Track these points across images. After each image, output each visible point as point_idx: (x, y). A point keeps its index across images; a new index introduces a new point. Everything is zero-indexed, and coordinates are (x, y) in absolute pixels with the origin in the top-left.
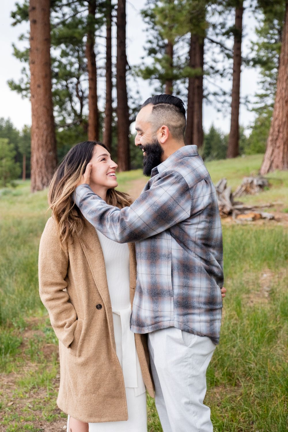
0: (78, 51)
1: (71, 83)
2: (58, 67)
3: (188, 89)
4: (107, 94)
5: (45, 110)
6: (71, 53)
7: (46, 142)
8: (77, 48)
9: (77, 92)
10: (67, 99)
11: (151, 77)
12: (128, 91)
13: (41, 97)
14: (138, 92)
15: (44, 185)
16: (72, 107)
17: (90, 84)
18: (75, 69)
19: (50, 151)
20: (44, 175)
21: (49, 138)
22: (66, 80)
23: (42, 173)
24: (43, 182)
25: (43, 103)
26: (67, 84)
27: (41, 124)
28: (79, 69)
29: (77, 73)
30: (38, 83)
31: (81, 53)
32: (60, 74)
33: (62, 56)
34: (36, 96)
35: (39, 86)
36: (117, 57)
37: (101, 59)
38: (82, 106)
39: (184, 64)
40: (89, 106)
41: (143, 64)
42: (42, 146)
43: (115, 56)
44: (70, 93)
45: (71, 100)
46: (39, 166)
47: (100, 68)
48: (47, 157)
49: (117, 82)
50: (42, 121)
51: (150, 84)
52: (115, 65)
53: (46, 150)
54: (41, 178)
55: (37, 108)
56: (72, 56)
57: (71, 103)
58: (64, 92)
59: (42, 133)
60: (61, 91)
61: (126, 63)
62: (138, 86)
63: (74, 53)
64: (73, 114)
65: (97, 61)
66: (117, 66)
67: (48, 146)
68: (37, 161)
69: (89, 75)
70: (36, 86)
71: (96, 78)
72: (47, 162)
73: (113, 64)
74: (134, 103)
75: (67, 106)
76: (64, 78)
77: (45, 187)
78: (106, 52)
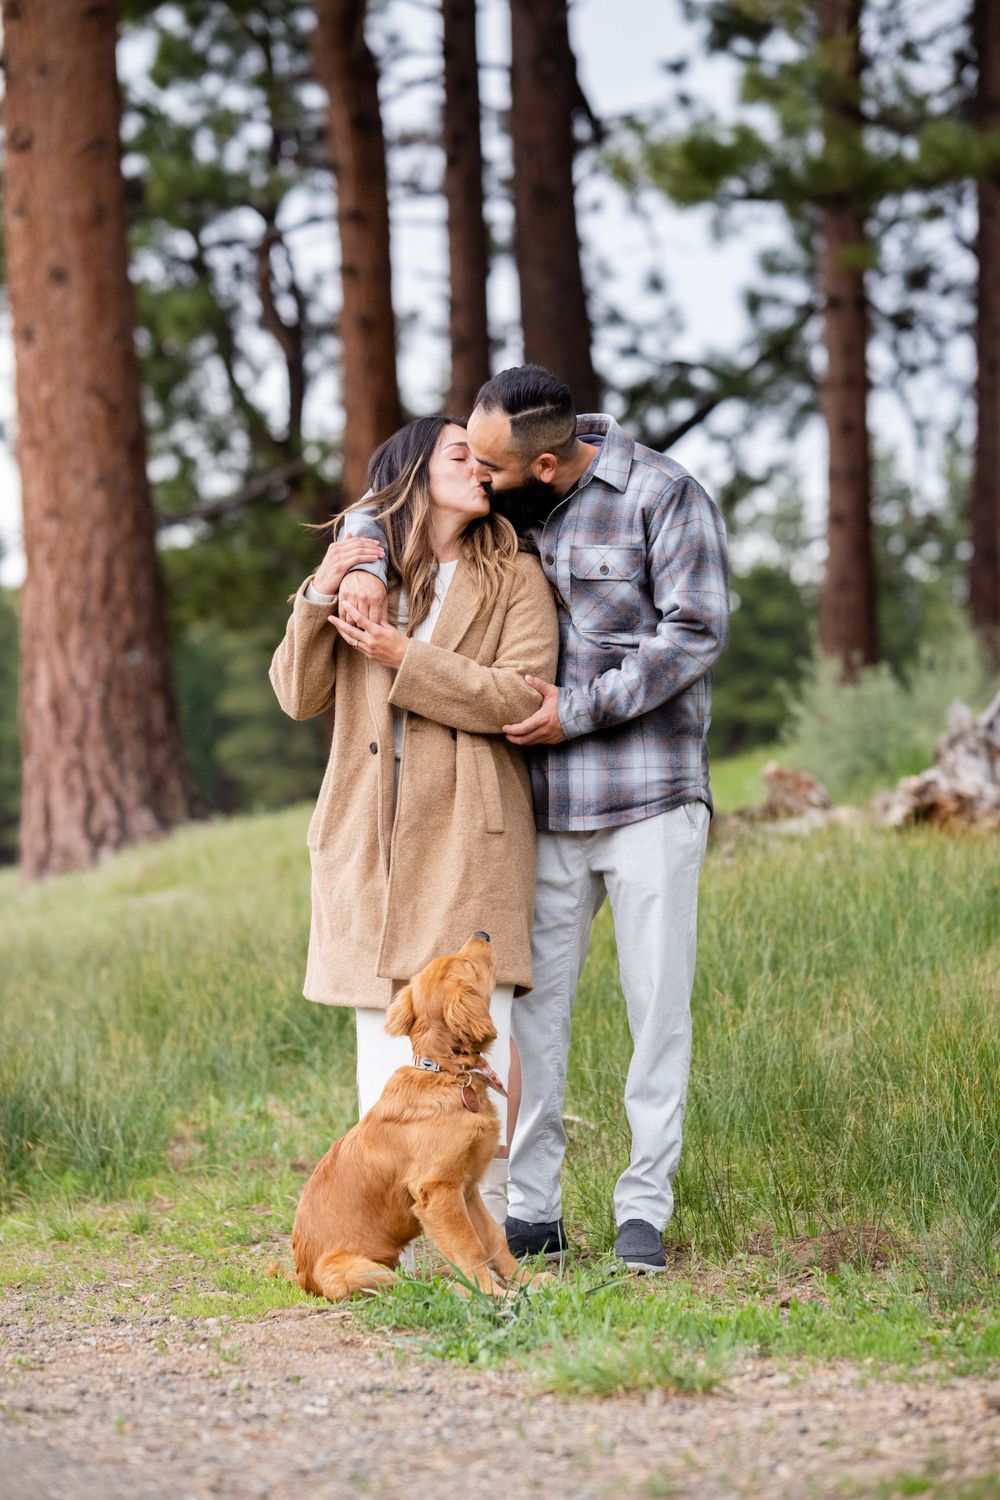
0: (265, 42)
1: (227, 244)
2: (145, 144)
3: (980, 247)
4: (455, 306)
5: (94, 405)
6: (220, 54)
7: (107, 595)
8: (256, 22)
9: (267, 297)
10: (204, 344)
11: (721, 191)
12: (591, 277)
13: (72, 335)
14: (656, 284)
15: (97, 841)
16: (237, 394)
17: (346, 248)
18: (252, 153)
19: (129, 645)
20: (96, 784)
21: (121, 570)
22: (195, 228)
23: (85, 772)
24: (96, 824)
25: (83, 370)
26: (202, 249)
27: (75, 490)
28: (273, 155)
29: (259, 179)
30: (50, 256)
31: (281, 51)
32: (156, 193)
33: (161, 80)
34: (40, 332)
35: (58, 276)
36: (514, 71)
37: (409, 85)
38: (299, 383)
39: (943, 93)
40: (347, 382)
41: (684, 100)
42: (84, 617)
43: (500, 67)
44: (224, 304)
45: (229, 352)
46: (70, 731)
47: (407, 140)
48: (111, 679)
49: (519, 224)
50: (78, 473)
51: (719, 232)
52: (503, 114)
53: (109, 638)
54: (80, 803)
55: (50, 402)
56: (228, 71)
57: (229, 369)
58: (184, 304)
59: (80, 544)
60: (162, 298)
61: (576, 101)
62: (654, 242)
63: (239, 52)
64: (240, 441)
65: (388, 98)
66: (515, 122)
67: (116, 617)
68: (57, 705)
69: (339, 192)
70: (41, 276)
71: (384, 205)
72: (115, 706)
73: (489, 109)
74: (631, 351)
75: (202, 389)
76: (184, 211)
77: (106, 854)
78: (439, 47)
